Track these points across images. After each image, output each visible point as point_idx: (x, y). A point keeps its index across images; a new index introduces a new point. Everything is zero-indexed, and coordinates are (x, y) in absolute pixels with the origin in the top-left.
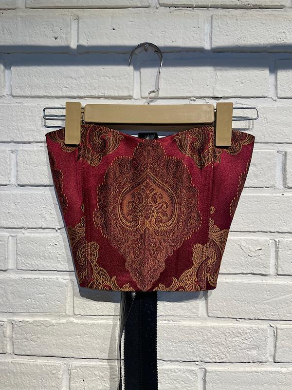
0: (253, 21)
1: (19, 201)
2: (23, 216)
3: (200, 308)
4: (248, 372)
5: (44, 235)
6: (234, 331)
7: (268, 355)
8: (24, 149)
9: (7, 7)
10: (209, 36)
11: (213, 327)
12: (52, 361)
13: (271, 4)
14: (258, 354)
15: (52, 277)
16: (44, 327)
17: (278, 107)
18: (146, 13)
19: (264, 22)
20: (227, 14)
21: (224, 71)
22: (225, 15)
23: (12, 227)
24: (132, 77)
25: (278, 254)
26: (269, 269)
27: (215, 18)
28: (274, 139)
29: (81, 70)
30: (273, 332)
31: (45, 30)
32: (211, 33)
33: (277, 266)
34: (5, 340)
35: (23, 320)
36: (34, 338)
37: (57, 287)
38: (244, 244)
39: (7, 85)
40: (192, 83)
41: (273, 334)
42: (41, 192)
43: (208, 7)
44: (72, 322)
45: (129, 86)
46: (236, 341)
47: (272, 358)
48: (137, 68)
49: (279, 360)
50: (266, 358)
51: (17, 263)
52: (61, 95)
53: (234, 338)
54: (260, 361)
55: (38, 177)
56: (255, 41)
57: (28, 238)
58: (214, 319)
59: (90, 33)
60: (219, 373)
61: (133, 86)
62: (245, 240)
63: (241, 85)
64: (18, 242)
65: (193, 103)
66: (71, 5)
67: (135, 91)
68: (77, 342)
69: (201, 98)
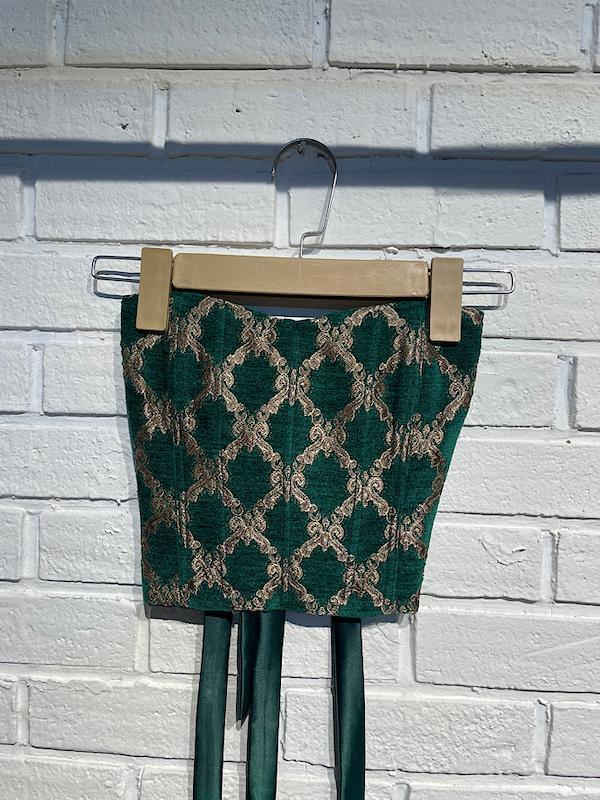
0: (514, 97)
1: (46, 445)
2: (53, 474)
3: (400, 665)
4: (493, 793)
5: (94, 512)
6: (466, 712)
7: (533, 760)
8: (59, 342)
9: (29, 62)
10: (425, 128)
11: (426, 703)
12: (104, 762)
13: (551, 64)
14: (515, 759)
15: (106, 595)
16: (90, 694)
17: (561, 269)
18: (302, 79)
19: (535, 100)
20: (463, 83)
21: (455, 197)
22: (458, 86)
23: (31, 495)
24: (273, 206)
25: (556, 559)
26: (539, 589)
27: (439, 92)
28: (552, 332)
29: (173, 189)
30: (545, 715)
31: (103, 110)
32: (431, 121)
33: (554, 583)
34: (13, 719)
35: (49, 680)
36: (71, 715)
37: (117, 615)
38: (489, 539)
39: (27, 216)
40: (390, 218)
41: (544, 720)
42: (89, 428)
43: (424, 69)
44: (145, 686)
45: (265, 223)
46: (470, 731)
47: (542, 765)
48: (283, 186)
49: (556, 772)
50: (528, 766)
51: (39, 567)
52: (132, 238)
53: (467, 725)
54: (518, 771)
55: (84, 399)
56: (518, 138)
57: (62, 517)
58: (428, 687)
59: (191, 118)
60: (434, 793)
61: (274, 223)
62: (493, 532)
63: (488, 224)
64: (43, 524)
65: (391, 257)
66: (155, 62)
67: (277, 233)
68: (155, 725)
69: (408, 248)
